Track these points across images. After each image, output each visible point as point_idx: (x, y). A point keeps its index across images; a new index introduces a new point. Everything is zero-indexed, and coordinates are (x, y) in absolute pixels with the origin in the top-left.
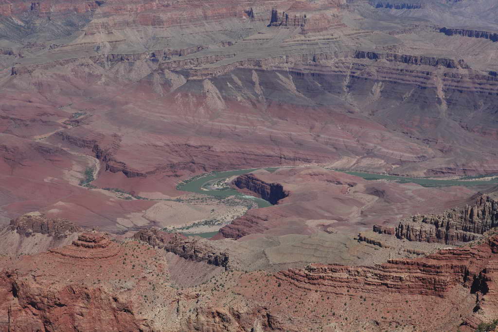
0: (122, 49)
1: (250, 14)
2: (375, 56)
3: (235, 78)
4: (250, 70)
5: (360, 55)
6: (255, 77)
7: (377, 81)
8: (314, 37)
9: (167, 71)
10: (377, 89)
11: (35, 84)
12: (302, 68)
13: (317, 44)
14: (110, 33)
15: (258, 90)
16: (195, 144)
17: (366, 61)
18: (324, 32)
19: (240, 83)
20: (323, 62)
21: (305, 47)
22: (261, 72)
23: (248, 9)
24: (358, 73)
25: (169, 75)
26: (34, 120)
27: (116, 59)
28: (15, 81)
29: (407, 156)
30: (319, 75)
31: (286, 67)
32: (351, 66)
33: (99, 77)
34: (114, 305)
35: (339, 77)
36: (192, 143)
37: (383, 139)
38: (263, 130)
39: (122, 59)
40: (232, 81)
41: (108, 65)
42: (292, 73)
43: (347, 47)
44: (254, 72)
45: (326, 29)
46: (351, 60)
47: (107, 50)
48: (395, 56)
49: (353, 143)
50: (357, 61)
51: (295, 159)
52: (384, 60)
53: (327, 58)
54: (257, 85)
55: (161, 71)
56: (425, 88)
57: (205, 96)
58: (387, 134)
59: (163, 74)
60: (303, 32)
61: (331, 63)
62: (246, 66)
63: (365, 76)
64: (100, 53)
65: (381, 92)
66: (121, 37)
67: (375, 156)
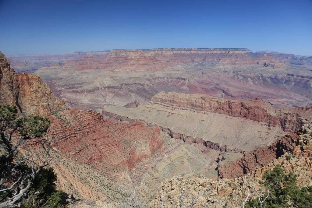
0: (226, 69)
1: (258, 63)
2: (293, 75)
3: (256, 78)
4: (259, 76)
5: (288, 75)
6: (261, 78)
7: (293, 81)
8: (276, 69)
9: (238, 75)
10: (293, 83)
11: (207, 76)
12: (273, 77)
13: (277, 71)
14: (224, 66)
15: (261, 81)
16: (247, 92)
17: (290, 76)
18: (279, 69)
19: (257, 79)
20: (278, 76)
21: (274, 72)
22: (262, 77)
23: (257, 62)
24: (288, 79)
25: (239, 76)
26: (209, 84)
27: (225, 72)
28: (203, 75)
29: (302, 100)
30: (277, 79)
31: (269, 76)
32: (286, 77)
33: (221, 75)
34: (263, 110)
35: (282, 80)
36: (245, 91)
37: (295, 95)
38: (263, 90)
39: (227, 72)
40: (255, 78)
41: (223, 73)
42: (270, 78)
43: (285, 72)
44: (261, 77)
45: (280, 68)
46: (286, 76)
47: (223, 70)
48: (299, 76)
49: (286, 95)
50: (288, 76)
51: (271, 98)
52: (295, 76)
53: (279, 75)
54: (261, 80)
55: (237, 75)
56: (307, 84)
57: (248, 81)
58: (296, 94)
59: (237, 76)
60: (274, 68)
61: (280, 76)
62: (258, 75)
63: (290, 80)
64: (221, 70)
65: (294, 84)
66: (226, 67)
67: (293, 99)
